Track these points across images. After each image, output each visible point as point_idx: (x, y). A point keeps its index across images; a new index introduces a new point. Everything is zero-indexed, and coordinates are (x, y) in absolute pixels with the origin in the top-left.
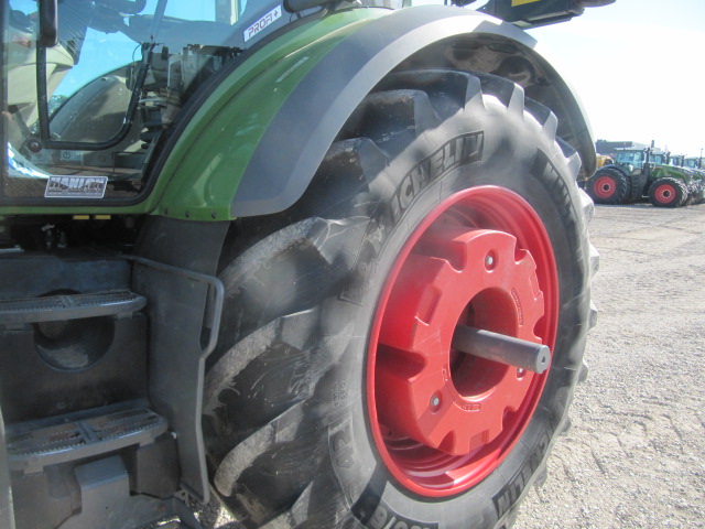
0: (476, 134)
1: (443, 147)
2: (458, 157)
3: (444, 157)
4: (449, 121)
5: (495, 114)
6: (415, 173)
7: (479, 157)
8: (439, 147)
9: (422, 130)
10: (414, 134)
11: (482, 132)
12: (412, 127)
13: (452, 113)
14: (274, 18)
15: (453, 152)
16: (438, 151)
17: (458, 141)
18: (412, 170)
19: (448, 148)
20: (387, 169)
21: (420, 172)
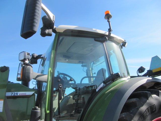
0: (153, 105)
1: (146, 111)
2: (150, 112)
3: (146, 113)
4: (145, 104)
5: (156, 99)
6: (140, 119)
7: (155, 111)
8: (145, 111)
9: (140, 107)
10: (138, 109)
11: (154, 105)
12: (137, 107)
13: (146, 102)
14: (102, 86)
15: (148, 111)
16: (145, 112)
17: (149, 108)
18: (139, 118)
19: (147, 110)
20: (133, 119)
21: (141, 118)
